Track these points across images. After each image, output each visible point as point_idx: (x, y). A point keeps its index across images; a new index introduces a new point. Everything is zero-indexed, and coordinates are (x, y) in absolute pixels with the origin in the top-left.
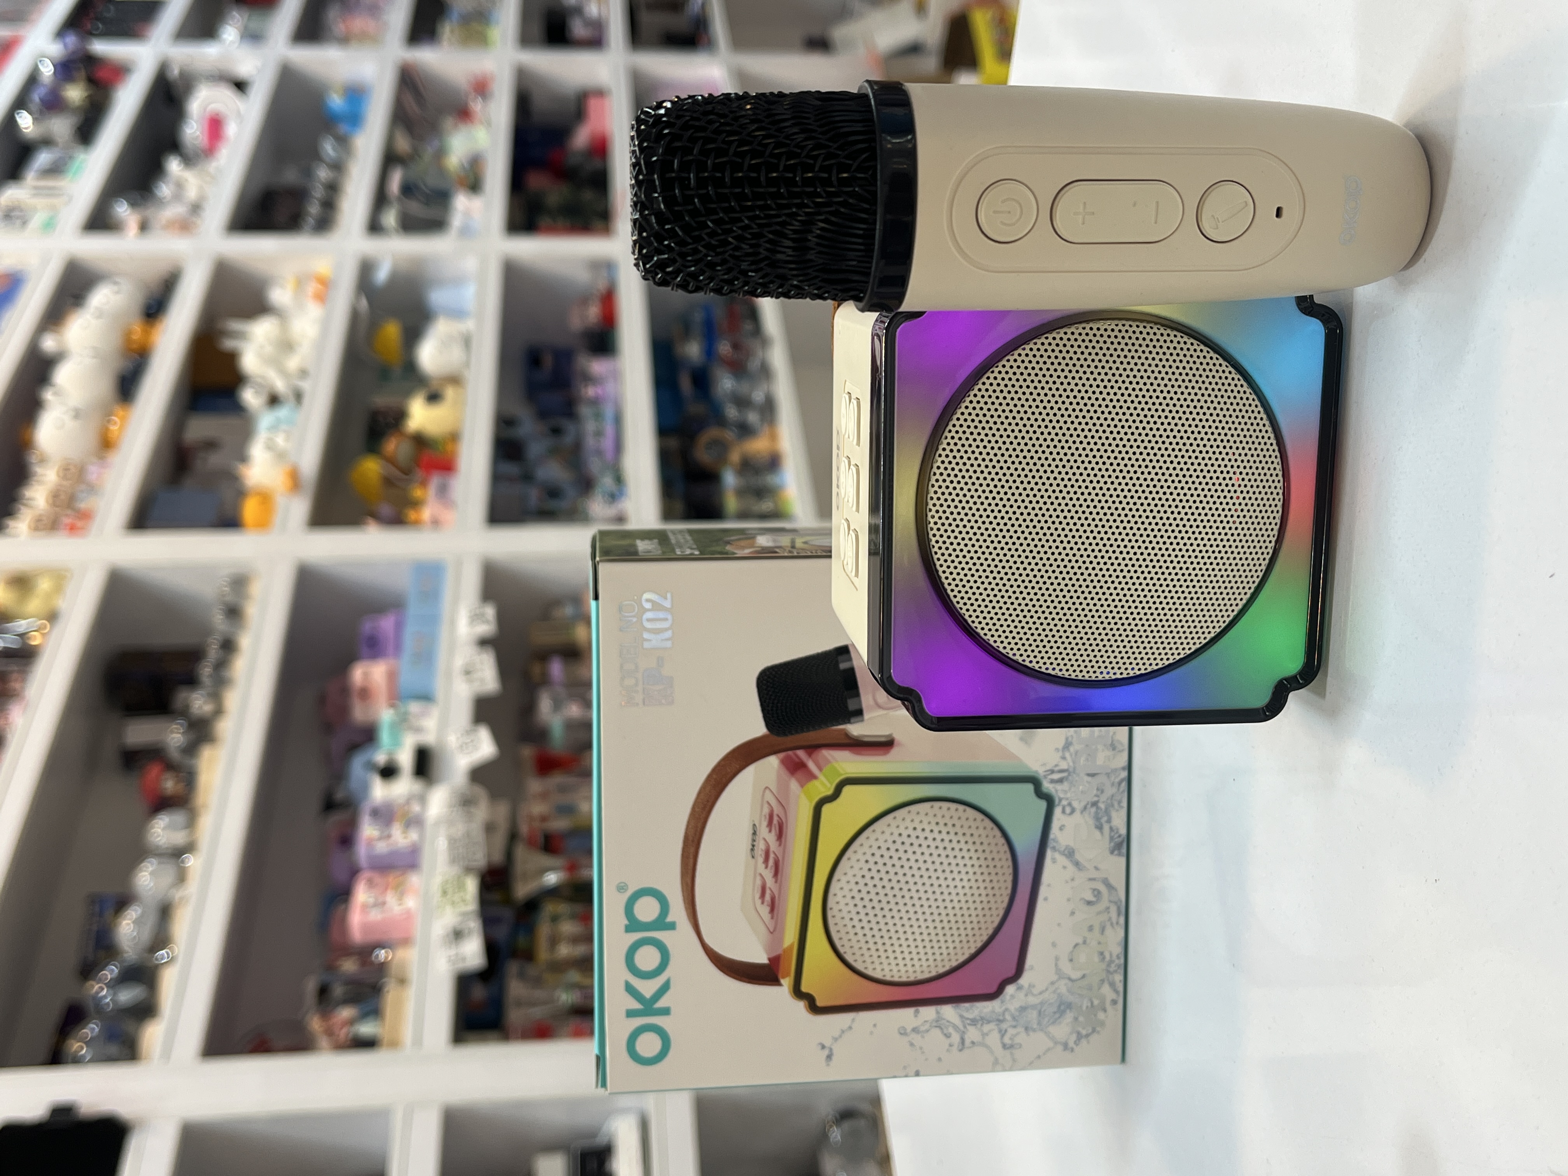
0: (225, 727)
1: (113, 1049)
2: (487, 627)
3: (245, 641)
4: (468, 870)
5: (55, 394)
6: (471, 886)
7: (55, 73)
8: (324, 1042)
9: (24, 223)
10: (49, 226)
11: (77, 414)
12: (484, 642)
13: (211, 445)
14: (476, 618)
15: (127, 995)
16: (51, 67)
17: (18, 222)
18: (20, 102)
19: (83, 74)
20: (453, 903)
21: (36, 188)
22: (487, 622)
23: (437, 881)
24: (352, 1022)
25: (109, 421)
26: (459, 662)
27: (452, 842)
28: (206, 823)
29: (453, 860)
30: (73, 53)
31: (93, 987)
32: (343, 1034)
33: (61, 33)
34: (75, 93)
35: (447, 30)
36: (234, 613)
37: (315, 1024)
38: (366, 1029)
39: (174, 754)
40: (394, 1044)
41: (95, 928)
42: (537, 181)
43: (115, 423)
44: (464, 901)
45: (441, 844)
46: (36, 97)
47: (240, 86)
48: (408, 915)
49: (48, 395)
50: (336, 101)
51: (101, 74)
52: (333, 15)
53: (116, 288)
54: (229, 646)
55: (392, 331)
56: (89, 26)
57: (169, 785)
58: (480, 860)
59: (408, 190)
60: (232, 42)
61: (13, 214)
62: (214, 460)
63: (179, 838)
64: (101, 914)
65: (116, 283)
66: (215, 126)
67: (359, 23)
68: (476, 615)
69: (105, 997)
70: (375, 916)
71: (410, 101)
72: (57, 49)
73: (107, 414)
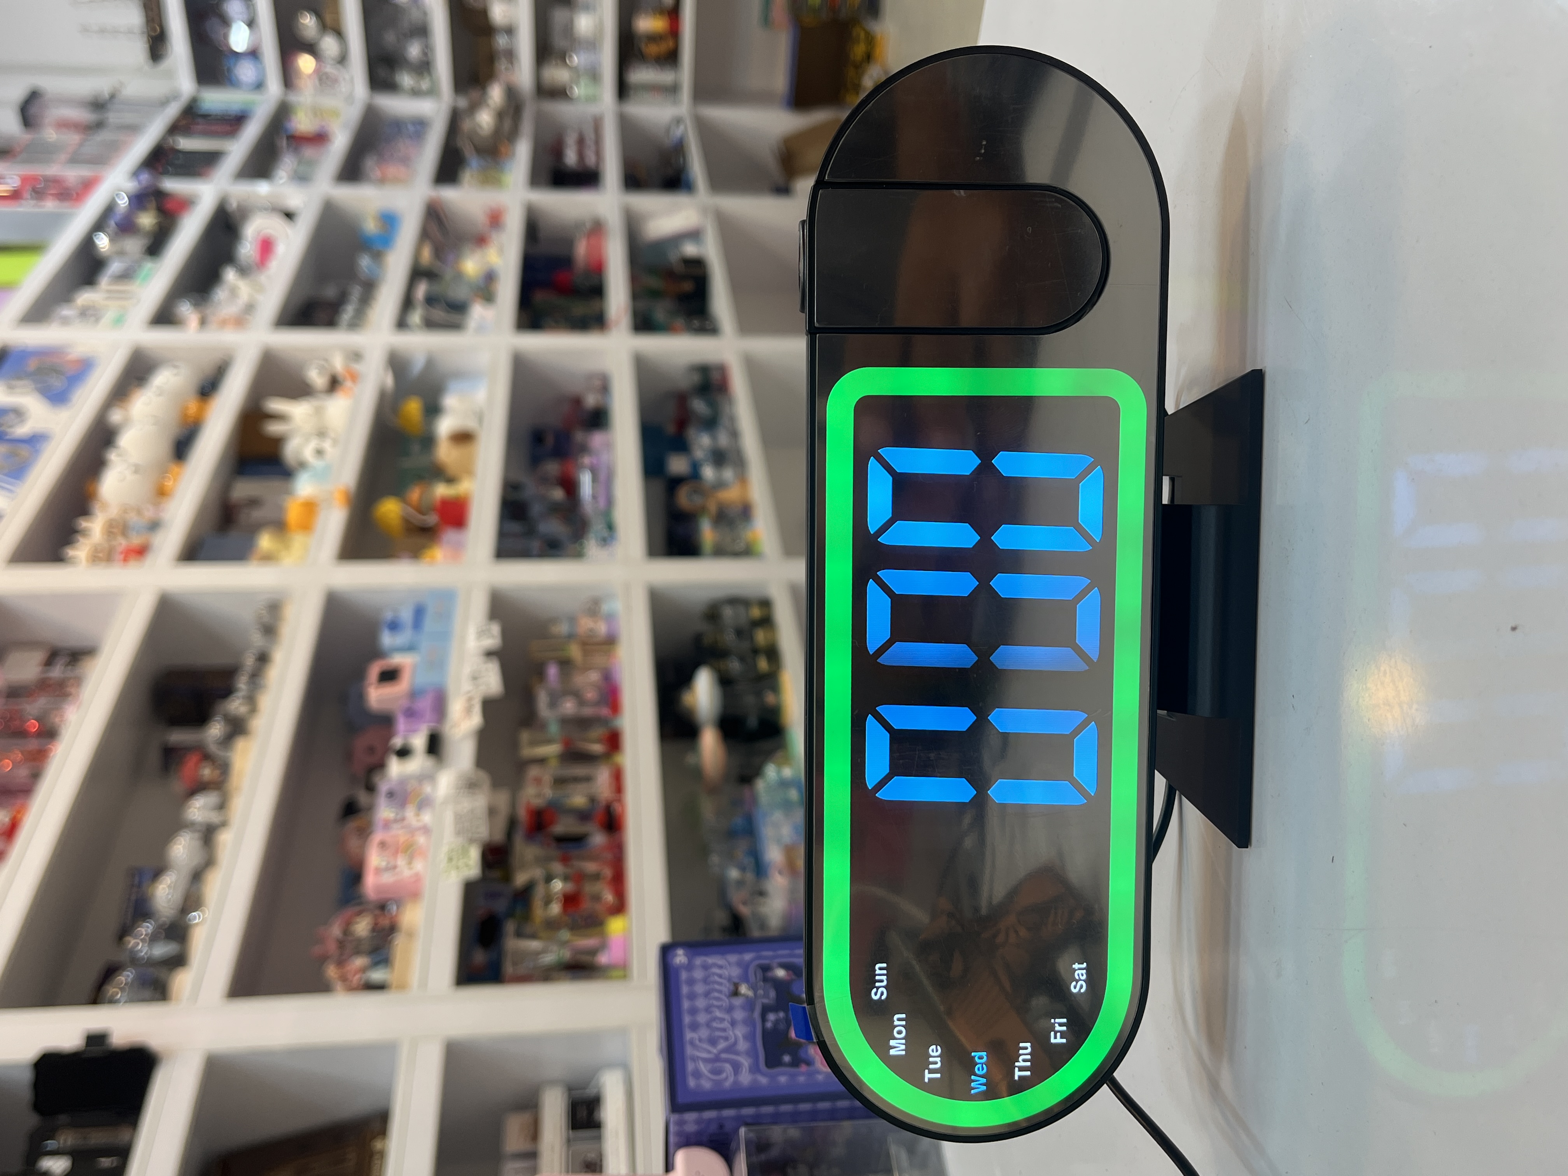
0: (258, 724)
1: (147, 993)
2: (493, 639)
3: (278, 656)
4: (471, 841)
5: (119, 455)
6: (474, 855)
7: (129, 203)
8: (339, 986)
9: (97, 320)
10: (119, 321)
11: (137, 469)
12: (489, 654)
13: (254, 502)
14: (481, 634)
15: (161, 950)
16: (126, 199)
17: (93, 319)
18: (99, 226)
19: (153, 204)
20: (458, 868)
21: (109, 291)
22: (493, 636)
23: (445, 849)
24: (364, 970)
25: (164, 478)
26: (467, 670)
27: (459, 818)
28: (238, 804)
29: (458, 833)
30: (146, 188)
31: (129, 942)
32: (356, 979)
33: (135, 174)
34: (147, 220)
35: (468, 176)
36: (270, 630)
37: (331, 971)
38: (377, 975)
39: (213, 748)
40: (402, 987)
41: (133, 898)
42: (540, 297)
43: (170, 479)
44: (467, 865)
45: (449, 818)
46: (112, 223)
47: (289, 215)
48: (417, 878)
49: (113, 456)
50: (371, 226)
51: (169, 206)
52: (370, 163)
53: (175, 371)
54: (263, 659)
55: (413, 408)
56: (161, 169)
57: (207, 772)
58: (483, 831)
59: (430, 300)
60: (283, 184)
61: (87, 313)
62: (257, 512)
63: (214, 817)
64: (139, 885)
65: (175, 367)
66: (266, 247)
67: (392, 170)
68: (482, 631)
69: (141, 951)
70: (387, 879)
71: (434, 229)
72: (131, 186)
73: (163, 472)
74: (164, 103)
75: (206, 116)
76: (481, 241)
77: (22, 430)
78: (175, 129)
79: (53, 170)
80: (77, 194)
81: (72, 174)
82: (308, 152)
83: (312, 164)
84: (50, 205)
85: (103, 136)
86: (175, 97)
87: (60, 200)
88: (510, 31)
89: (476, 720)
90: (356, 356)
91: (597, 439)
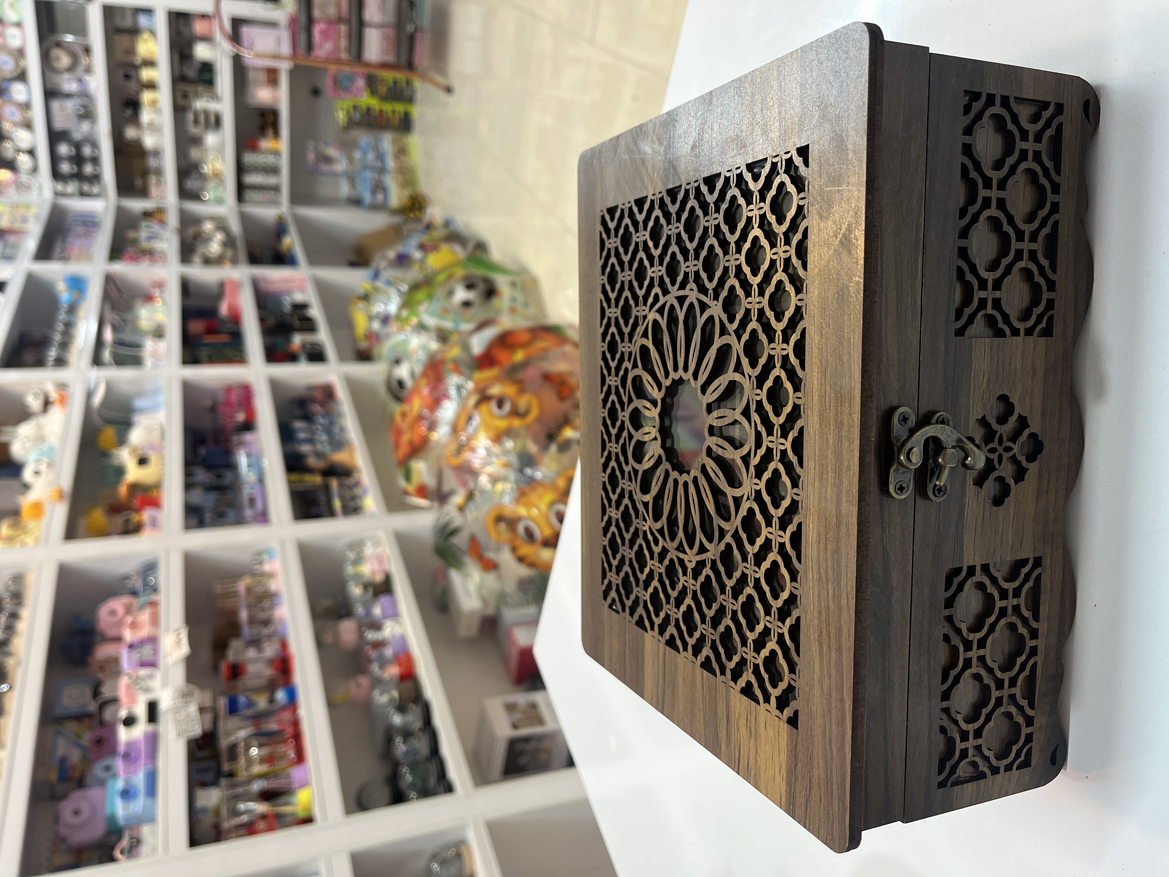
3: (24, 614)
36: (17, 597)
52: (58, 246)
58: (196, 730)
71: (113, 291)
76: (149, 298)
82: (10, 240)
83: (16, 246)
88: (158, 154)
89: (185, 649)
90: (62, 386)
91: (248, 437)
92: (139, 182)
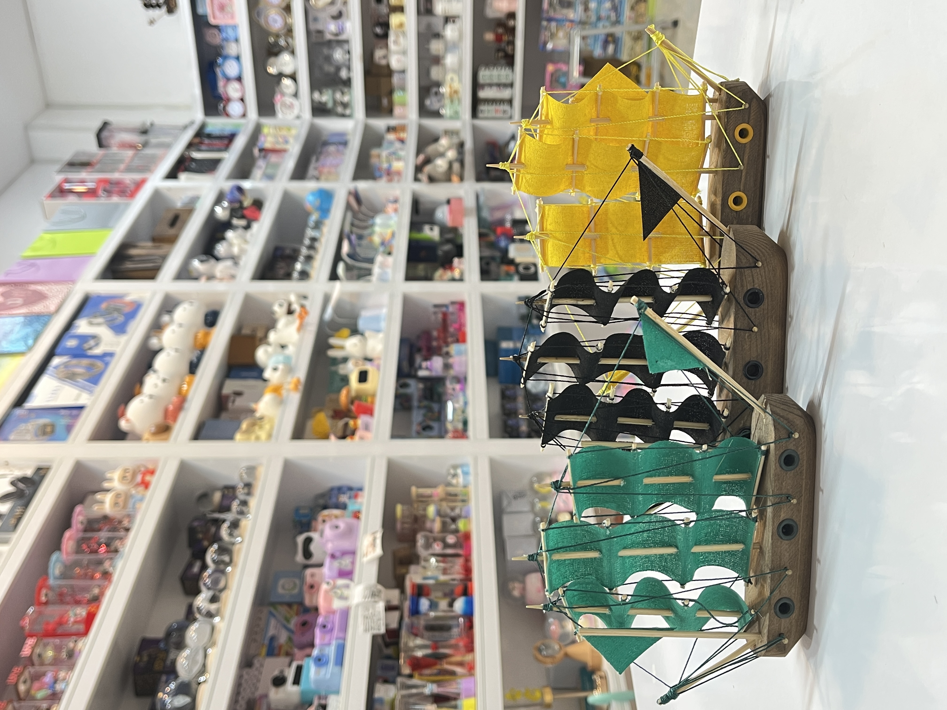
3: (253, 502)
13: (237, 394)
15: (180, 701)
25: (182, 385)
27: (366, 619)
29: (366, 628)
36: (248, 486)
43: (186, 385)
45: (360, 619)
52: (312, 165)
53: (190, 306)
54: (245, 505)
60: (259, 179)
62: (239, 402)
67: (326, 169)
69: (167, 702)
73: (181, 381)
74: (185, 128)
75: (209, 136)
77: (97, 351)
78: (190, 146)
79: (116, 176)
80: (131, 191)
81: (128, 178)
82: (273, 158)
83: (277, 166)
84: (115, 199)
85: (148, 151)
86: (192, 123)
87: (121, 196)
88: (403, 72)
89: (379, 551)
90: (303, 297)
92: (385, 102)
